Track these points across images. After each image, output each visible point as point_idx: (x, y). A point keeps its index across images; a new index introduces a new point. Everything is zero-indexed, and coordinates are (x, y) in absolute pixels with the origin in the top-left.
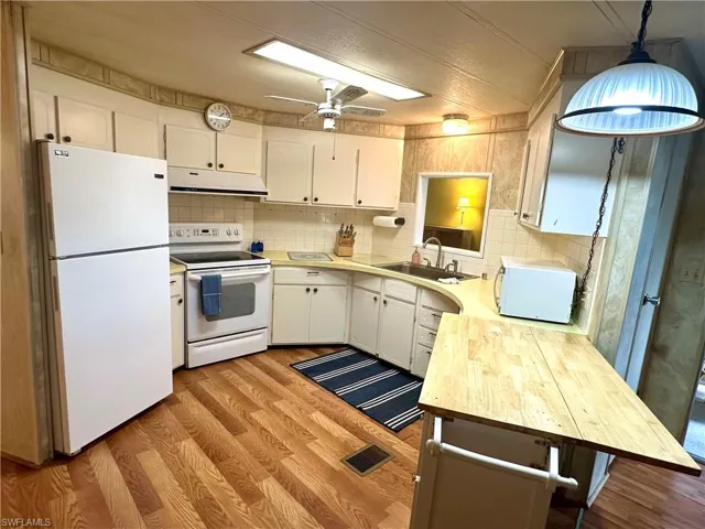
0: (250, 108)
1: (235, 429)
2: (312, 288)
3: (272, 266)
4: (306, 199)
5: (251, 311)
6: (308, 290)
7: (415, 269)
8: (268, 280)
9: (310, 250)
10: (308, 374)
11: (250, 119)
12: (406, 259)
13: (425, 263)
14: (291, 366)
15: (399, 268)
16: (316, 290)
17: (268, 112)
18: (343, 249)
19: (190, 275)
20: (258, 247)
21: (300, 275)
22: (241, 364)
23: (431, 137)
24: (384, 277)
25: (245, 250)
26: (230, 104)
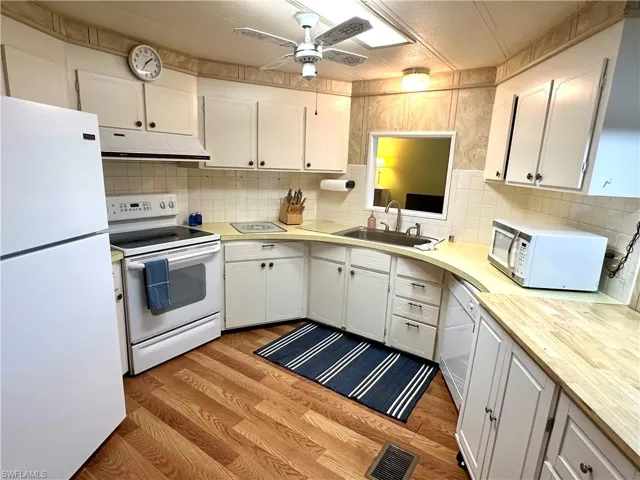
0: (181, 54)
1: (223, 456)
2: (267, 263)
3: (222, 242)
4: (251, 163)
5: (201, 296)
6: (263, 265)
7: (372, 234)
8: (219, 259)
9: (252, 219)
10: (277, 360)
11: (182, 67)
12: (362, 223)
13: (383, 228)
14: (255, 353)
15: (355, 234)
16: (271, 265)
17: (203, 60)
18: (292, 217)
19: (129, 263)
20: (196, 219)
21: (254, 250)
22: (196, 359)
23: (384, 94)
24: (349, 246)
25: (181, 224)
26: (158, 48)
